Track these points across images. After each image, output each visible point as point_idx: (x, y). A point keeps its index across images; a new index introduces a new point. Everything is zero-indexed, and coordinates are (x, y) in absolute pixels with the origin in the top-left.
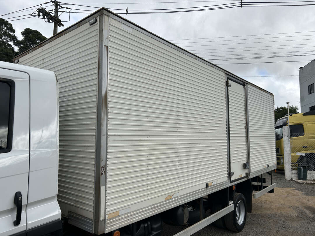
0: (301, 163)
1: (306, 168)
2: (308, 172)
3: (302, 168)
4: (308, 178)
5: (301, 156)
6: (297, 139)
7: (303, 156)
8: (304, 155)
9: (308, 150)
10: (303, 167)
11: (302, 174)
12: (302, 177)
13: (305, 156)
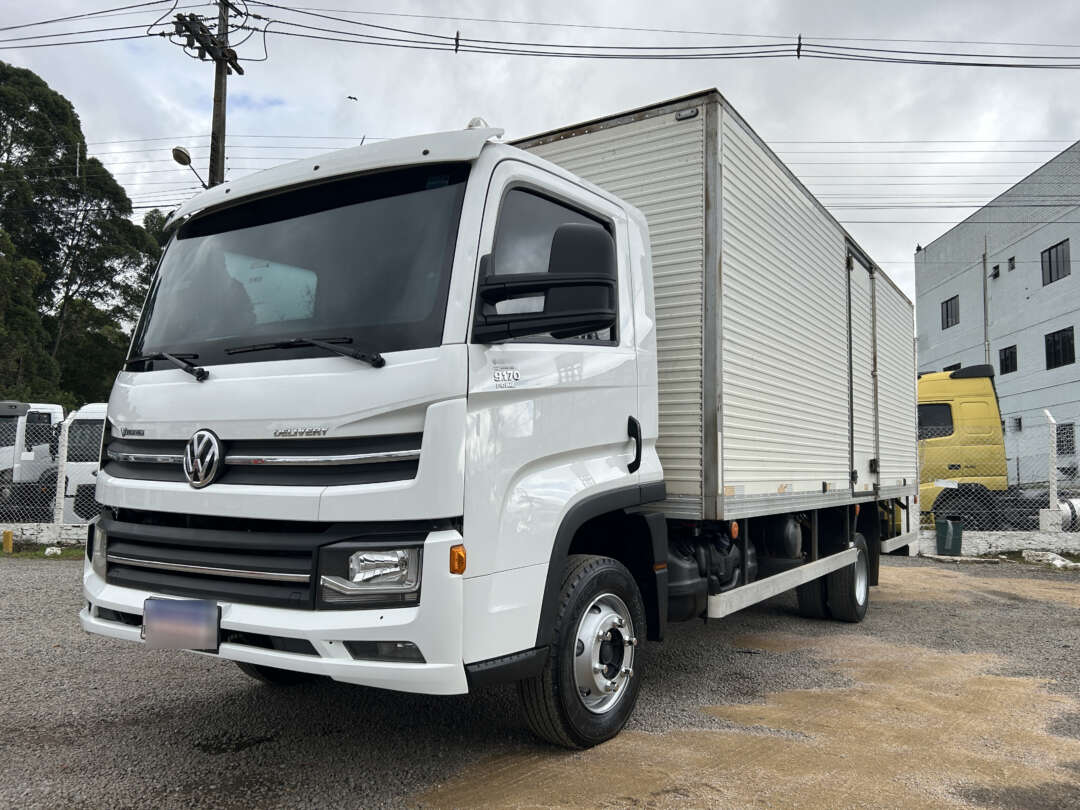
0: (947, 508)
1: (961, 523)
2: (965, 534)
3: (949, 522)
4: (963, 552)
5: (945, 490)
6: (936, 444)
7: (951, 490)
8: (955, 486)
9: (963, 475)
10: (953, 518)
11: (950, 538)
12: (949, 545)
13: (957, 490)
